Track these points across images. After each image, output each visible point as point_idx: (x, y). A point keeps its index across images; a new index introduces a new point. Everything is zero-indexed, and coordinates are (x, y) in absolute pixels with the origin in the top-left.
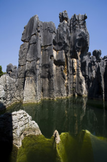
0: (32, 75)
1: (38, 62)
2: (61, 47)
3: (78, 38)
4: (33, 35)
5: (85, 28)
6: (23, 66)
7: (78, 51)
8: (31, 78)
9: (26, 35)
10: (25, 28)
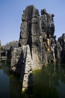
0: (35, 47)
1: (41, 37)
2: (44, 30)
3: (50, 26)
4: (33, 17)
5: (53, 21)
6: (24, 39)
7: (50, 34)
8: (35, 49)
9: (25, 16)
10: (24, 11)
